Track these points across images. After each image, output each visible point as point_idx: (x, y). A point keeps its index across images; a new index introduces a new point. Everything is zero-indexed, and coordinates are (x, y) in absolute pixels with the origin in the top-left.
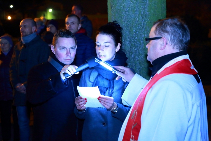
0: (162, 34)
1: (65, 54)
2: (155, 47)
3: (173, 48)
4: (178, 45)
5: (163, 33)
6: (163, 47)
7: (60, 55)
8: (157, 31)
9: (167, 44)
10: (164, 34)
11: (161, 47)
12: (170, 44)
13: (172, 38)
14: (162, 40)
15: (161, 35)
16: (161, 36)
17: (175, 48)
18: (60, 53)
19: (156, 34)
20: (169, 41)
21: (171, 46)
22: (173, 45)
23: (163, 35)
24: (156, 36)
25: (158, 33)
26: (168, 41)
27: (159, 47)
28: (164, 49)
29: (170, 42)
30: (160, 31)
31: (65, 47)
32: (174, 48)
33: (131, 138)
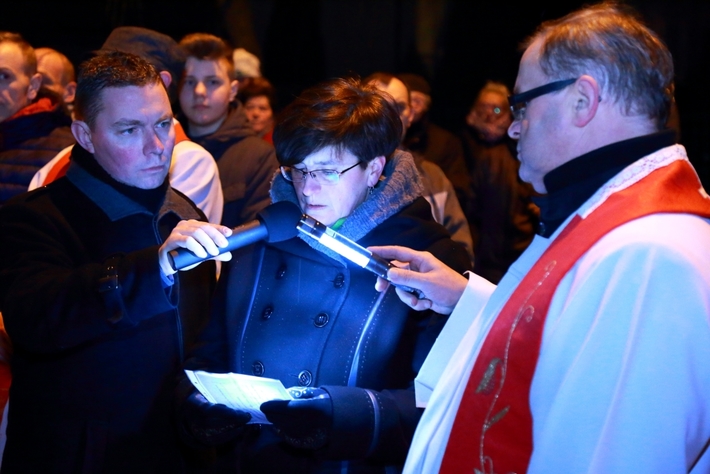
0: (574, 64)
1: (141, 147)
2: (551, 121)
3: (624, 110)
4: (640, 98)
5: (576, 61)
6: (584, 112)
7: (120, 157)
8: (553, 61)
9: (599, 100)
10: (581, 64)
11: (577, 116)
12: (613, 99)
13: (615, 76)
14: (577, 87)
15: (572, 70)
16: (572, 75)
17: (632, 110)
18: (121, 147)
19: (550, 71)
20: (606, 89)
21: (618, 105)
22: (622, 99)
23: (578, 67)
24: (552, 80)
25: (555, 68)
26: (602, 88)
27: (567, 115)
28: (590, 120)
29: (610, 89)
30: (565, 58)
31: (136, 123)
32: (627, 111)
33: (480, 469)
